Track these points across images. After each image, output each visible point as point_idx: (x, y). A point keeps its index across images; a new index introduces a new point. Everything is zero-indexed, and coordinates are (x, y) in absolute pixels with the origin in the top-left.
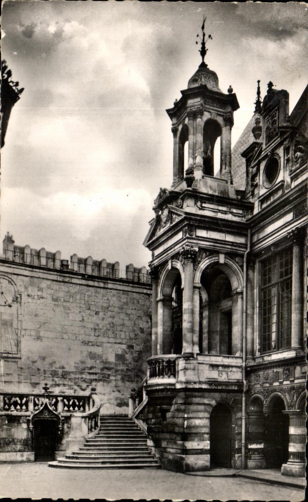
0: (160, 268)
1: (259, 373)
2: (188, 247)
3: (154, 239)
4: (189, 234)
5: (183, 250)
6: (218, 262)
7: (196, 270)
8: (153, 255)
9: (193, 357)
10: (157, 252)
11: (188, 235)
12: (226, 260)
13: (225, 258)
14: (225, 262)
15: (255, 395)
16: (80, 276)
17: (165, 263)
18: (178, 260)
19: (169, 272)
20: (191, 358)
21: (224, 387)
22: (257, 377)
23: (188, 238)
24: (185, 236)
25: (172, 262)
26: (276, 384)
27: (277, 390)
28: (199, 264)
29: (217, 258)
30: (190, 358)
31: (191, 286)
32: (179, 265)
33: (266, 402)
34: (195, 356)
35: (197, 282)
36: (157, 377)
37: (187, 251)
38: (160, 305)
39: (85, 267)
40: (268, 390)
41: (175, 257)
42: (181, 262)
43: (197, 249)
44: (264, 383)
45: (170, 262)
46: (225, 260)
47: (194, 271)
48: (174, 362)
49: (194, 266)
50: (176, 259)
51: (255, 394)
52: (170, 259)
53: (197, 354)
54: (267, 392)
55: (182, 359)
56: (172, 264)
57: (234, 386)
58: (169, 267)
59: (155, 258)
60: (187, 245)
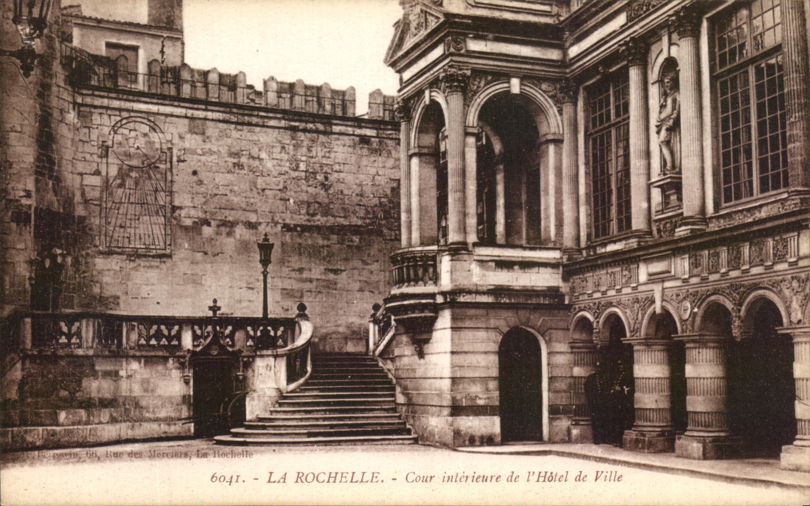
0: (412, 102)
1: (586, 275)
2: (453, 70)
3: (400, 54)
4: (454, 49)
5: (443, 74)
6: (509, 91)
7: (468, 106)
8: (401, 79)
9: (466, 249)
10: (407, 75)
11: (452, 50)
12: (523, 87)
13: (521, 84)
14: (521, 92)
15: (580, 313)
16: (279, 113)
17: (419, 93)
18: (440, 89)
19: (427, 108)
20: (463, 252)
21: (522, 300)
22: (583, 281)
23: (451, 54)
24: (448, 51)
25: (431, 92)
26: (612, 293)
27: (614, 304)
28: (474, 95)
29: (506, 85)
30: (461, 250)
31: (461, 131)
32: (440, 98)
33: (599, 324)
34: (470, 248)
35: (471, 125)
36: (406, 284)
37: (451, 75)
38: (415, 161)
39: (291, 98)
40: (600, 303)
41: (434, 84)
42: (444, 92)
43: (469, 73)
44: (594, 292)
45: (427, 93)
46: (521, 89)
47: (465, 108)
48: (434, 259)
49: (465, 99)
50: (437, 88)
51: (581, 310)
52: (426, 89)
53: (475, 245)
54: (598, 309)
55: (447, 253)
56: (431, 96)
57: (542, 299)
58: (427, 100)
59: (404, 85)
60: (451, 67)
